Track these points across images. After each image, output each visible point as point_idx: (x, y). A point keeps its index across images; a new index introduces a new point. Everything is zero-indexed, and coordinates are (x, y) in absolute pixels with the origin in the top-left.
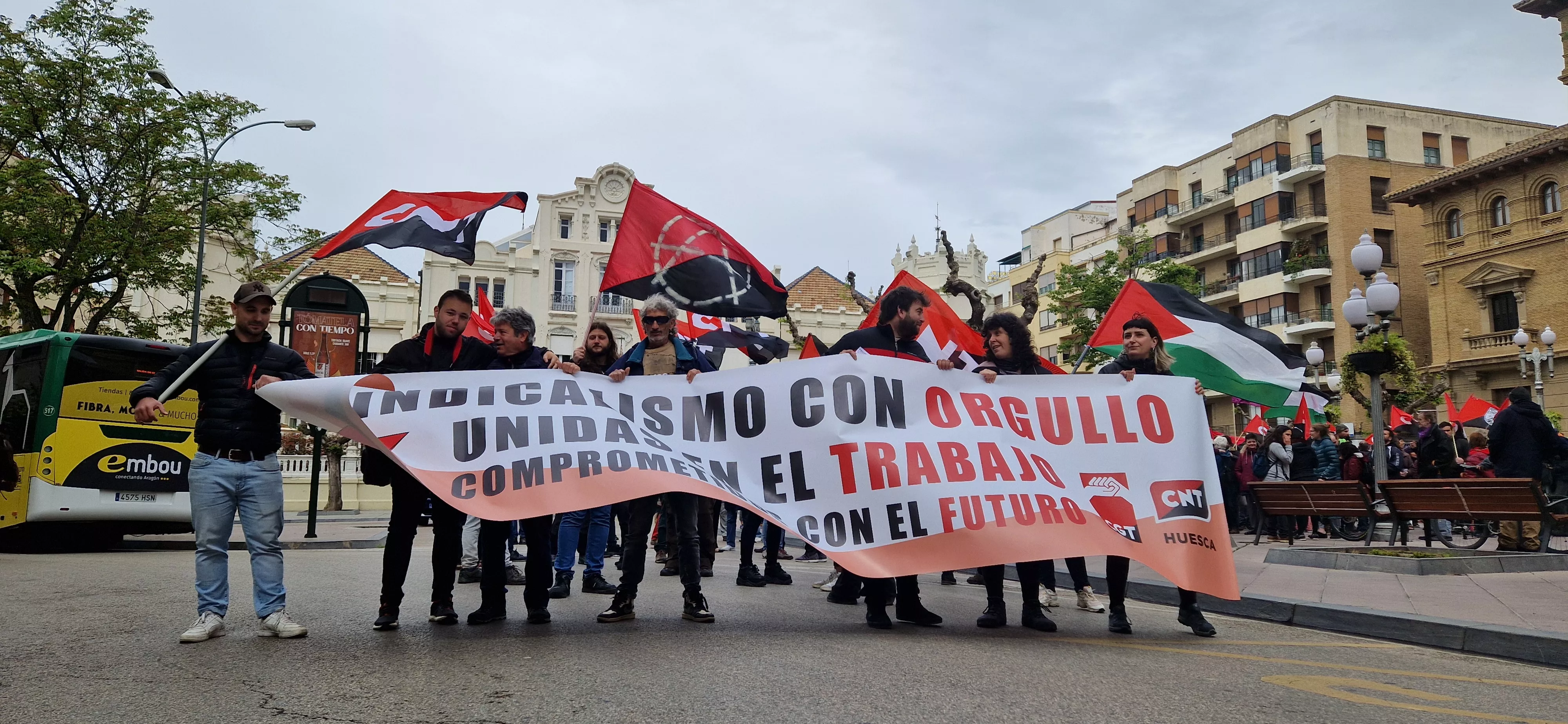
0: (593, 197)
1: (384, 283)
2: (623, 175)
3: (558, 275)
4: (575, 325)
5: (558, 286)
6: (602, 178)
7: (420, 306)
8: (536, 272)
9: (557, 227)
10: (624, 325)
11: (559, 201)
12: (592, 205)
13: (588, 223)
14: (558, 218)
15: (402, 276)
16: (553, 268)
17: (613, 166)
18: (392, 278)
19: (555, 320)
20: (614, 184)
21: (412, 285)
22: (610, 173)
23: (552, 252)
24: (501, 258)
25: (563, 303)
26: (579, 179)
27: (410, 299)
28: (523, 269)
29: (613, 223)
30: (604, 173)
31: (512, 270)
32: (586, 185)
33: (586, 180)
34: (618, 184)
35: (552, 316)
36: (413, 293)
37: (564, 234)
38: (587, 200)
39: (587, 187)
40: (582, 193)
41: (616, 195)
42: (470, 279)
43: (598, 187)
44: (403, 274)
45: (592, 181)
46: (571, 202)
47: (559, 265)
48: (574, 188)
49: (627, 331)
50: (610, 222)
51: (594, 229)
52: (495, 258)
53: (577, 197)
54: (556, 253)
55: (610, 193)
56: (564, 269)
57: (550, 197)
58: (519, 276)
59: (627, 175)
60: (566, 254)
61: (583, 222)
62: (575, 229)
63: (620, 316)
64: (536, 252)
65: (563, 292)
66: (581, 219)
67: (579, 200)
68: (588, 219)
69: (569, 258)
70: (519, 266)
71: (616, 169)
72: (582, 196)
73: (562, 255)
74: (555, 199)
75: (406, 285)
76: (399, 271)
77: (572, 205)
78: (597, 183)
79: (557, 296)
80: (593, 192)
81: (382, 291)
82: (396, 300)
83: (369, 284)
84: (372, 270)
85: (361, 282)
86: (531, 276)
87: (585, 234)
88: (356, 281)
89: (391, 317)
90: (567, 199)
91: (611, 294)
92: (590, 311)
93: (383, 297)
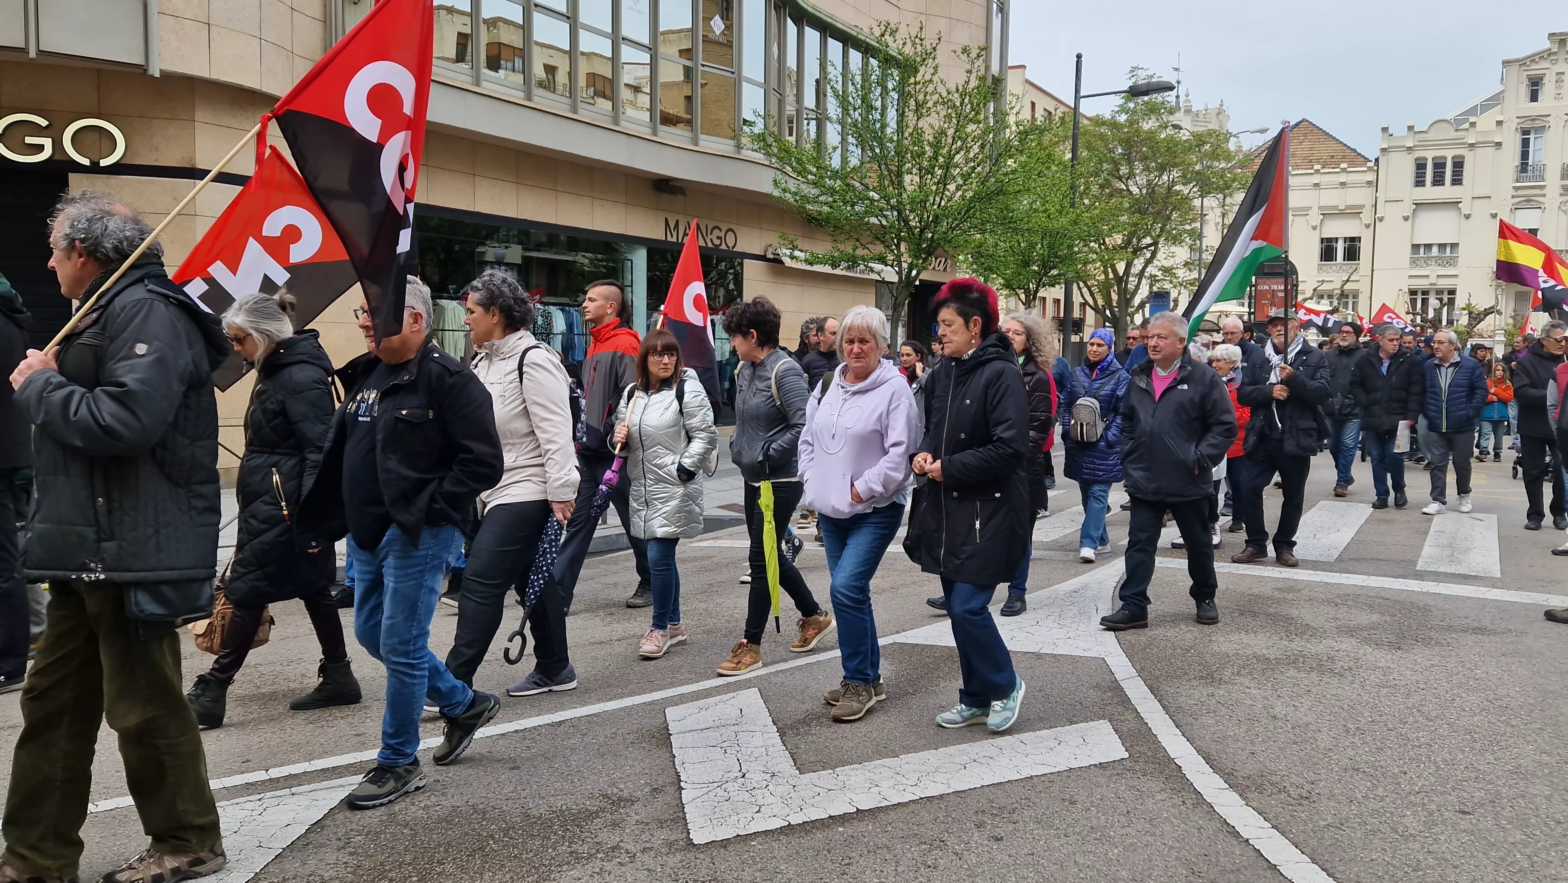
1: (1344, 170)
3: (1525, 143)
4: (1544, 196)
5: (1525, 155)
7: (1377, 190)
8: (1499, 145)
9: (1524, 90)
11: (1528, 63)
13: (1562, 81)
14: (1526, 82)
15: (1362, 159)
16: (1518, 138)
18: (1352, 164)
19: (1520, 192)
21: (1370, 169)
23: (1518, 120)
24: (1461, 134)
25: (1530, 173)
26: (1551, 35)
27: (1369, 183)
28: (1485, 143)
31: (1472, 145)
32: (1560, 40)
33: (1561, 34)
35: (1516, 189)
36: (1371, 177)
37: (1534, 97)
38: (1561, 57)
39: (1560, 45)
40: (1555, 50)
42: (1426, 159)
44: (1363, 156)
46: (1542, 62)
47: (1526, 132)
48: (1546, 44)
52: (1453, 134)
53: (1549, 55)
54: (1522, 120)
56: (1532, 137)
57: (1517, 61)
58: (1479, 151)
60: (1533, 120)
61: (1557, 81)
62: (1547, 90)
64: (1499, 123)
65: (1530, 162)
66: (1554, 78)
67: (1552, 58)
68: (1563, 77)
69: (1538, 124)
70: (1479, 140)
72: (1555, 53)
73: (1529, 122)
74: (1522, 62)
75: (1365, 169)
76: (1359, 154)
77: (1544, 64)
79: (1524, 167)
81: (1343, 178)
82: (1355, 186)
83: (1329, 173)
84: (1332, 157)
85: (1322, 171)
86: (1492, 150)
87: (1558, 94)
88: (1317, 171)
89: (1350, 202)
90: (1537, 60)
92: (1562, 179)
93: (1343, 184)
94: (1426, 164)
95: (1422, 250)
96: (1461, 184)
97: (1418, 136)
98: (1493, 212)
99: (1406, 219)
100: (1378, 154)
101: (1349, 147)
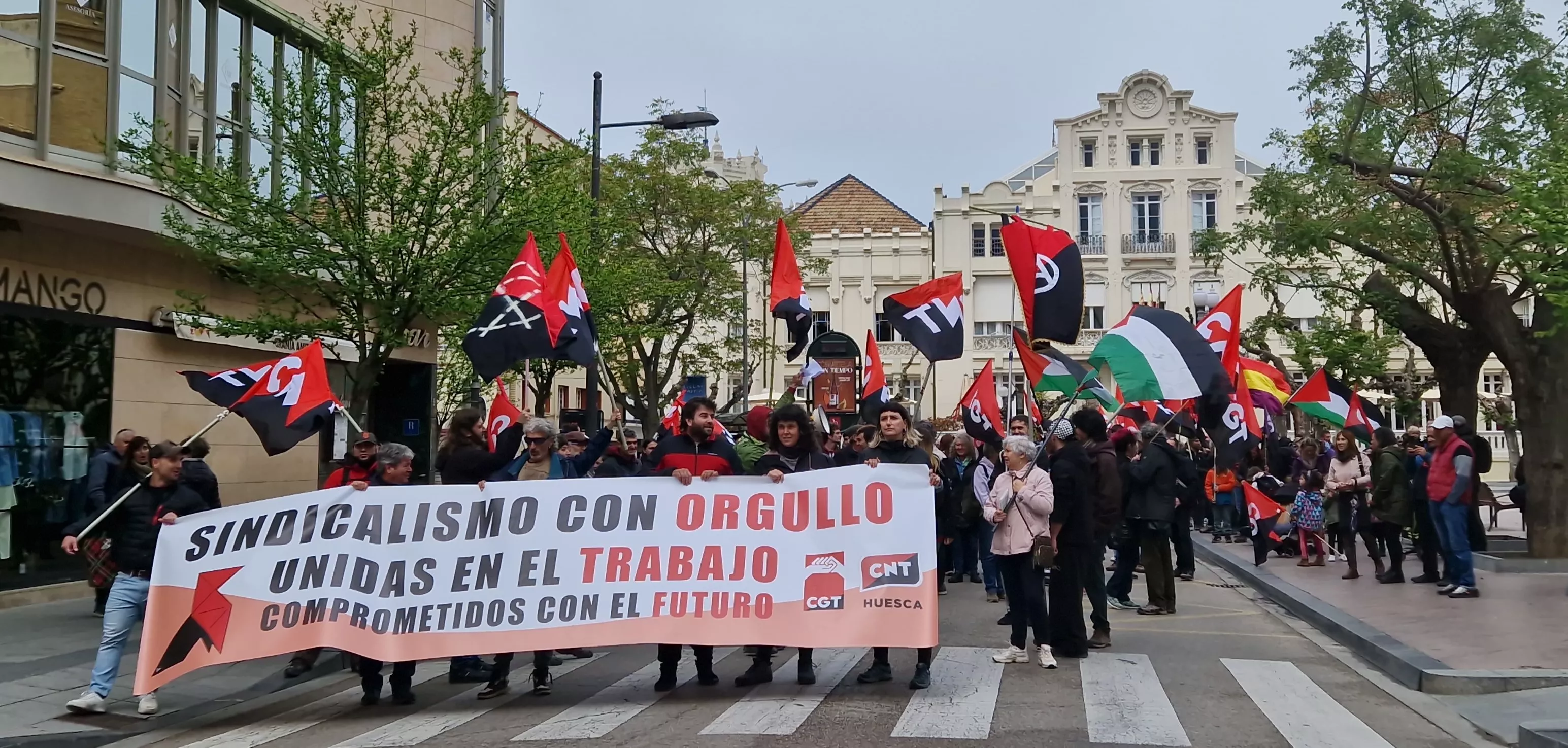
0: (1119, 115)
1: (896, 235)
2: (1154, 83)
3: (1084, 212)
4: (1107, 271)
5: (1084, 225)
6: (1129, 89)
7: (933, 259)
9: (1078, 155)
10: (1166, 266)
11: (1080, 125)
12: (1119, 124)
13: (1115, 146)
14: (1079, 145)
15: (915, 224)
16: (1076, 205)
17: (1141, 74)
18: (905, 228)
20: (1144, 96)
21: (925, 235)
22: (1140, 82)
23: (1075, 186)
24: (1018, 199)
25: (1090, 245)
26: (1101, 96)
27: (924, 250)
29: (1146, 142)
30: (1131, 84)
31: (1030, 212)
32: (1110, 101)
33: (1110, 95)
34: (1149, 94)
36: (926, 244)
37: (1088, 162)
38: (1113, 119)
39: (1112, 104)
40: (1105, 111)
41: (1147, 108)
42: (984, 225)
43: (1125, 102)
44: (916, 220)
45: (1117, 96)
46: (1093, 123)
47: (1083, 199)
48: (1097, 105)
49: (1170, 273)
50: (1142, 141)
51: (1123, 152)
52: (1010, 199)
53: (1100, 116)
54: (1079, 186)
55: (1140, 106)
56: (1089, 204)
57: (1069, 121)
58: (1038, 218)
59: (1160, 83)
60: (1089, 186)
61: (1110, 146)
62: (1101, 154)
63: (1159, 256)
64: (1056, 188)
65: (1090, 232)
66: (1107, 142)
67: (1103, 120)
68: (1115, 141)
69: (1094, 191)
70: (1037, 206)
71: (1145, 77)
72: (1106, 115)
73: (1086, 189)
74: (1074, 123)
75: (919, 234)
76: (912, 217)
77: (1095, 126)
78: (1122, 97)
79: (1084, 238)
80: (1119, 108)
81: (896, 244)
82: (910, 253)
83: (881, 237)
84: (883, 219)
85: (873, 235)
87: (1112, 159)
88: (867, 235)
89: (906, 272)
90: (1088, 121)
91: (1147, 229)
92: (1123, 252)
93: (896, 251)
94: (983, 231)
95: (985, 329)
97: (973, 199)
100: (932, 217)
101: (900, 209)
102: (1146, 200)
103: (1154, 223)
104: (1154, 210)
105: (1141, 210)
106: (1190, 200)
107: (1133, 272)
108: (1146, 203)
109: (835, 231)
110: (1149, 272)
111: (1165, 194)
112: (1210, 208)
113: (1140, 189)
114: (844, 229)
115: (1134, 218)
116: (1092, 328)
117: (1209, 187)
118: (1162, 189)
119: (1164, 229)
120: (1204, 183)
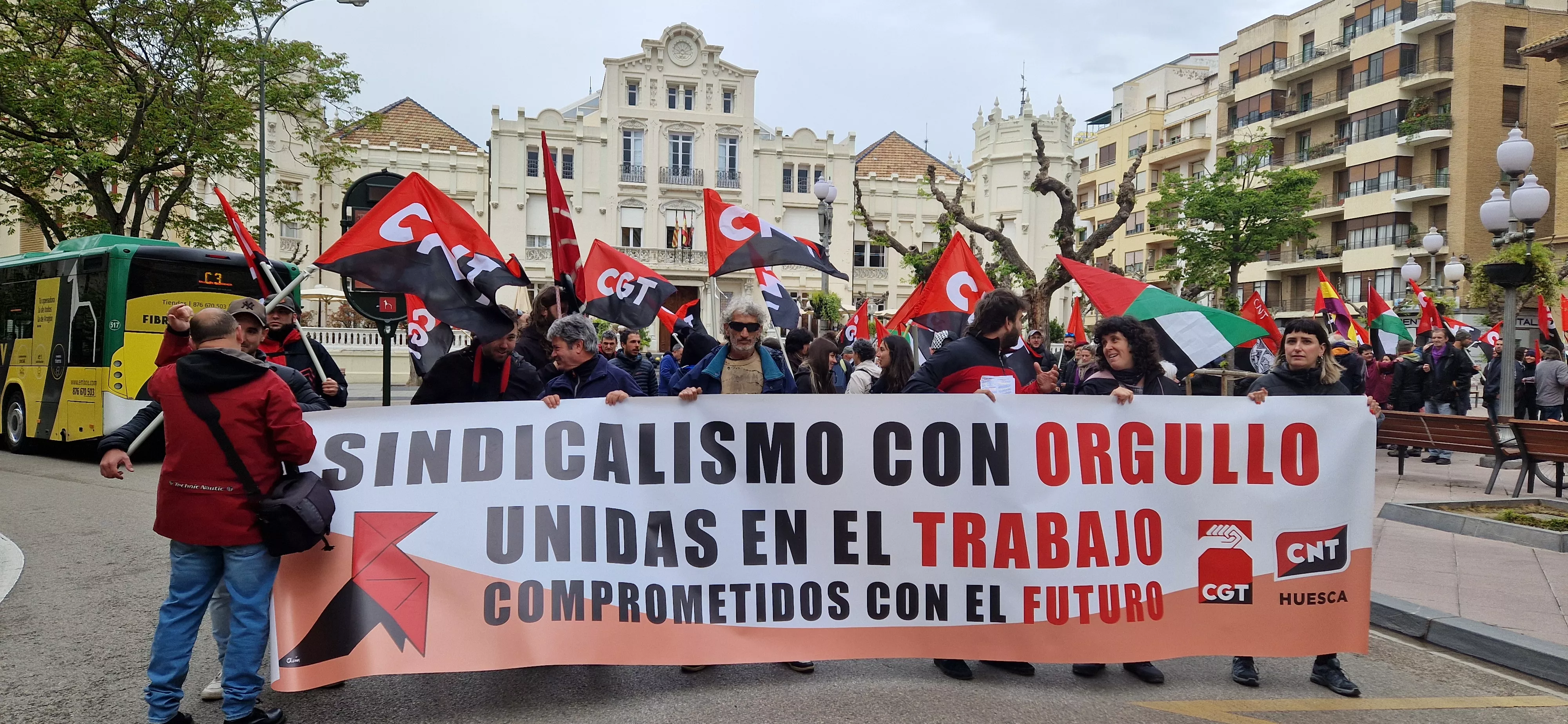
0: (660, 61)
1: (454, 153)
2: (691, 36)
3: (627, 144)
4: (646, 197)
5: (627, 156)
6: (669, 39)
7: (490, 177)
8: (604, 142)
9: (624, 93)
10: (695, 196)
11: (626, 65)
12: (660, 69)
13: (656, 88)
14: (625, 84)
15: (471, 145)
16: (622, 137)
17: (681, 27)
18: (461, 148)
19: (625, 191)
20: (682, 47)
21: (481, 155)
22: (678, 34)
23: (620, 120)
24: (570, 127)
25: (632, 174)
26: (645, 41)
27: (480, 169)
28: (591, 138)
29: (682, 88)
30: (671, 34)
31: (580, 139)
32: (653, 47)
33: (654, 42)
34: (686, 46)
35: (622, 187)
36: (482, 163)
37: (632, 101)
38: (655, 64)
39: (655, 50)
40: (649, 56)
41: (684, 58)
42: (538, 148)
43: (666, 50)
44: (472, 142)
45: (660, 43)
46: (638, 66)
47: (627, 133)
49: (698, 203)
50: (678, 87)
51: (663, 95)
52: (563, 127)
53: (644, 60)
54: (624, 121)
55: (678, 55)
56: (632, 138)
57: (617, 61)
58: (588, 146)
59: (696, 37)
60: (634, 122)
61: (651, 88)
62: (643, 95)
63: (690, 188)
64: (604, 120)
65: (632, 163)
66: (649, 84)
67: (647, 64)
68: (656, 84)
69: (637, 126)
70: (587, 135)
71: (684, 30)
72: (649, 60)
73: (630, 124)
74: (622, 64)
75: (476, 154)
76: (468, 140)
77: (640, 69)
78: (664, 46)
79: (626, 167)
80: (661, 55)
81: (453, 161)
82: (467, 171)
83: (438, 154)
84: (441, 139)
85: (431, 151)
86: (599, 145)
87: (653, 100)
88: (425, 150)
89: (462, 187)
90: (634, 63)
91: (680, 165)
92: (660, 182)
93: (453, 167)
94: (537, 154)
95: (537, 241)
96: (571, 178)
97: (529, 123)
98: (602, 208)
99: (521, 208)
100: (489, 137)
101: (456, 131)
102: (681, 138)
103: (686, 159)
104: (687, 148)
105: (675, 147)
106: (717, 142)
107: (668, 200)
108: (680, 142)
109: (393, 143)
110: (681, 201)
111: (696, 135)
112: (732, 151)
113: (676, 129)
114: (402, 144)
115: (670, 154)
116: (631, 246)
117: (733, 133)
118: (695, 131)
119: (694, 165)
120: (728, 129)
